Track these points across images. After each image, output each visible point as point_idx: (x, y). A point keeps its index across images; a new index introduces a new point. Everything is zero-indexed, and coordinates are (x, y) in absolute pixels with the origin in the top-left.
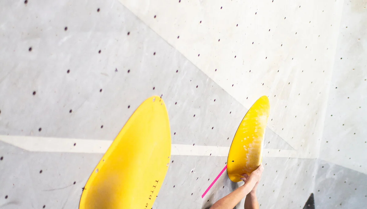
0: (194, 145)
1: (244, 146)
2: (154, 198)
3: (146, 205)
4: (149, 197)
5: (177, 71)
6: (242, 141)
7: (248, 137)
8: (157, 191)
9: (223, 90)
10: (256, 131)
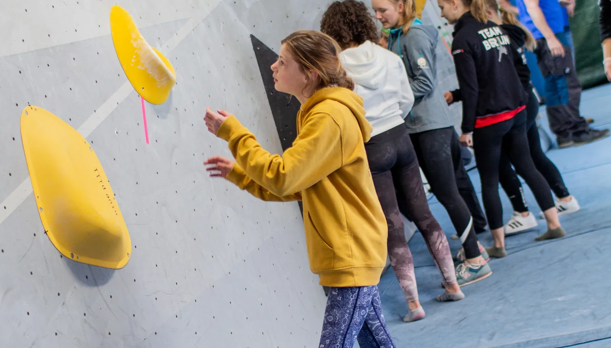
0: (95, 111)
1: (139, 67)
2: (107, 185)
3: (106, 196)
4: (102, 188)
5: (20, 72)
6: (132, 65)
7: (134, 57)
8: (104, 177)
9: (72, 43)
10: (135, 45)
